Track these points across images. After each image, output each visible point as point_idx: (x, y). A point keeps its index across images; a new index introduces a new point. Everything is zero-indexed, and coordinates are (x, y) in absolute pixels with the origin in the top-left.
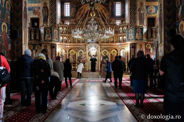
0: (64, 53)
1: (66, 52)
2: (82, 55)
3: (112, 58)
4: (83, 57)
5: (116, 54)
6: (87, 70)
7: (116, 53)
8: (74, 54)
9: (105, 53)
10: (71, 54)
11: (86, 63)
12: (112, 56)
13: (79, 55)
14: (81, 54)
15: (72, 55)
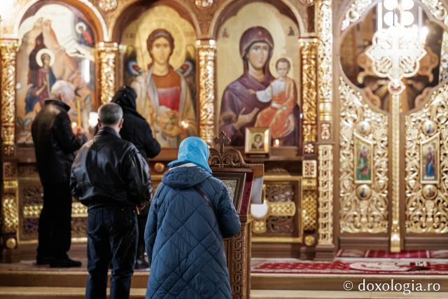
0: (72, 47)
1: (90, 37)
2: (265, 69)
4: (278, 85)
6: (327, 242)
8: (177, 62)
10: (143, 61)
11: (315, 156)
13: (232, 70)
14: (257, 55)
15: (160, 70)
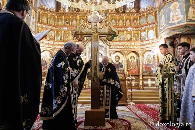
1: (52, 56)
3: (128, 66)
5: (135, 61)
7: (136, 58)
9: (117, 59)
12: (129, 64)
